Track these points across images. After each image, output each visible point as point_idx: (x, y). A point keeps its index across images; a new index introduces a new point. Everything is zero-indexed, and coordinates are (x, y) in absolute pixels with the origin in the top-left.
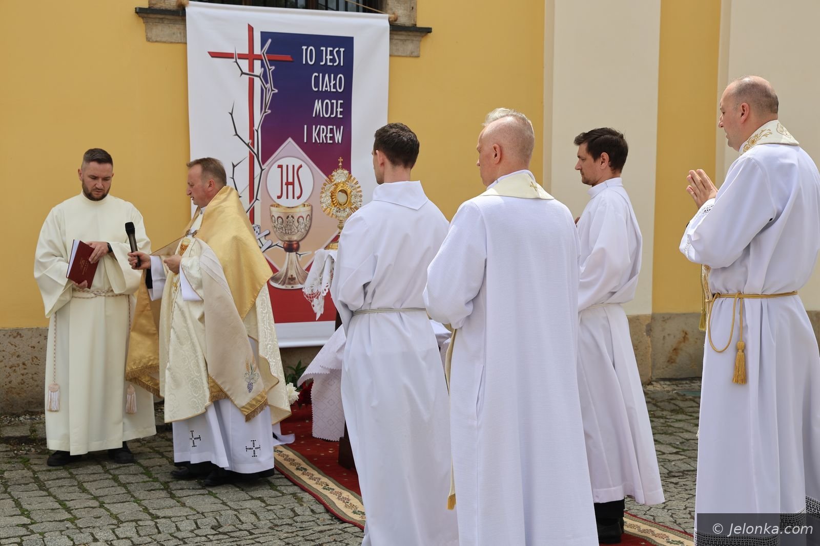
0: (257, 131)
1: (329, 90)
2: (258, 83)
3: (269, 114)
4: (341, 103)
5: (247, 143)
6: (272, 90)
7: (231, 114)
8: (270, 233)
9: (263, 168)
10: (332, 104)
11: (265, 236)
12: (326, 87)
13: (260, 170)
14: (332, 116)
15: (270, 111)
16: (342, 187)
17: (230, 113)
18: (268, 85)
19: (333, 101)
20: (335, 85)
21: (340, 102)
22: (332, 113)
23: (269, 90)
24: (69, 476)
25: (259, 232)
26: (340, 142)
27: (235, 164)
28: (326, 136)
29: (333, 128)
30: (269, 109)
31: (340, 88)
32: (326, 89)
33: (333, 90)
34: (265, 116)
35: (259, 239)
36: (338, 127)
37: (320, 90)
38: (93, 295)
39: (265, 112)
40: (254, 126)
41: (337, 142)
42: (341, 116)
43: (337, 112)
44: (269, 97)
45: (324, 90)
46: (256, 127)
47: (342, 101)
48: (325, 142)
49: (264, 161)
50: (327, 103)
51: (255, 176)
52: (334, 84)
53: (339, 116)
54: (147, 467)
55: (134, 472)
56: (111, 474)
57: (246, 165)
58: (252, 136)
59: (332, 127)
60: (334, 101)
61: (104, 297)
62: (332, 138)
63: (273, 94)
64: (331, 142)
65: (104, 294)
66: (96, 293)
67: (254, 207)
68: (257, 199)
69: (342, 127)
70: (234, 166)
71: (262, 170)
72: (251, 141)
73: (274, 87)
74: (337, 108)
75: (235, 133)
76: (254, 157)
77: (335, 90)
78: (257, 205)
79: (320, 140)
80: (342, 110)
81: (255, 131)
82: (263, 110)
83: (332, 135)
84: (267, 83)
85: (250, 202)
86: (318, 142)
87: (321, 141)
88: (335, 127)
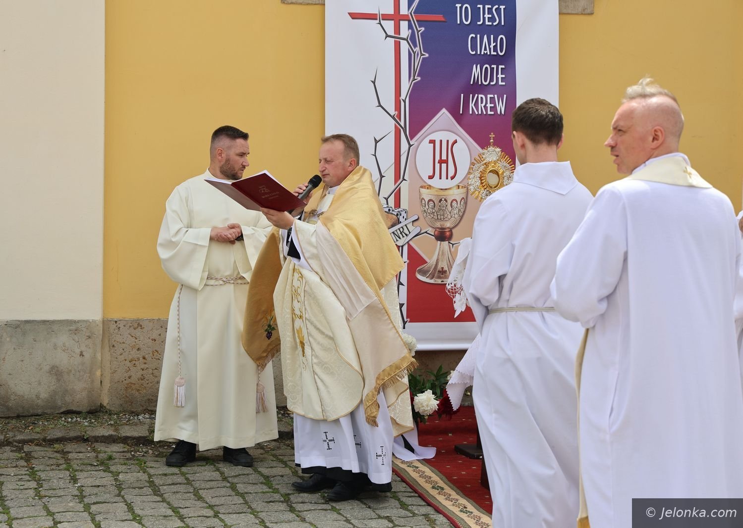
0: (405, 102)
1: (489, 53)
2: (405, 47)
3: (418, 82)
4: (502, 68)
5: (392, 114)
6: (422, 55)
7: (374, 82)
8: (418, 218)
9: (411, 144)
10: (492, 69)
11: (413, 221)
12: (485, 49)
13: (408, 146)
14: (492, 83)
15: (419, 79)
16: (493, 167)
17: (372, 81)
18: (417, 48)
19: (493, 66)
20: (495, 47)
21: (500, 67)
22: (491, 80)
23: (418, 54)
24: (186, 482)
25: (405, 217)
26: (503, 113)
27: (377, 139)
28: (485, 106)
29: (494, 97)
30: (418, 76)
31: (501, 51)
32: (486, 52)
33: (493, 53)
34: (415, 83)
35: (406, 225)
36: (500, 96)
37: (479, 53)
38: (221, 282)
39: (414, 79)
40: (400, 96)
41: (499, 113)
42: (504, 83)
43: (497, 78)
44: (418, 62)
45: (482, 53)
46: (403, 97)
48: (485, 113)
49: (413, 135)
50: (486, 68)
51: (402, 153)
53: (500, 83)
54: (268, 477)
55: (254, 482)
56: (229, 482)
57: (391, 140)
58: (398, 107)
59: (492, 96)
60: (495, 66)
61: (233, 285)
62: (494, 109)
63: (423, 58)
64: (492, 113)
65: (232, 281)
66: (224, 279)
67: (400, 188)
68: (404, 179)
69: (505, 96)
70: (376, 142)
71: (410, 146)
72: (397, 112)
73: (424, 51)
74: (497, 74)
75: (378, 104)
76: (400, 130)
77: (495, 53)
78: (404, 187)
79: (478, 112)
80: (504, 76)
81: (402, 100)
82: (412, 78)
83: (492, 105)
84: (415, 46)
85: (395, 183)
86: (477, 113)
87: (480, 113)
88: (496, 96)
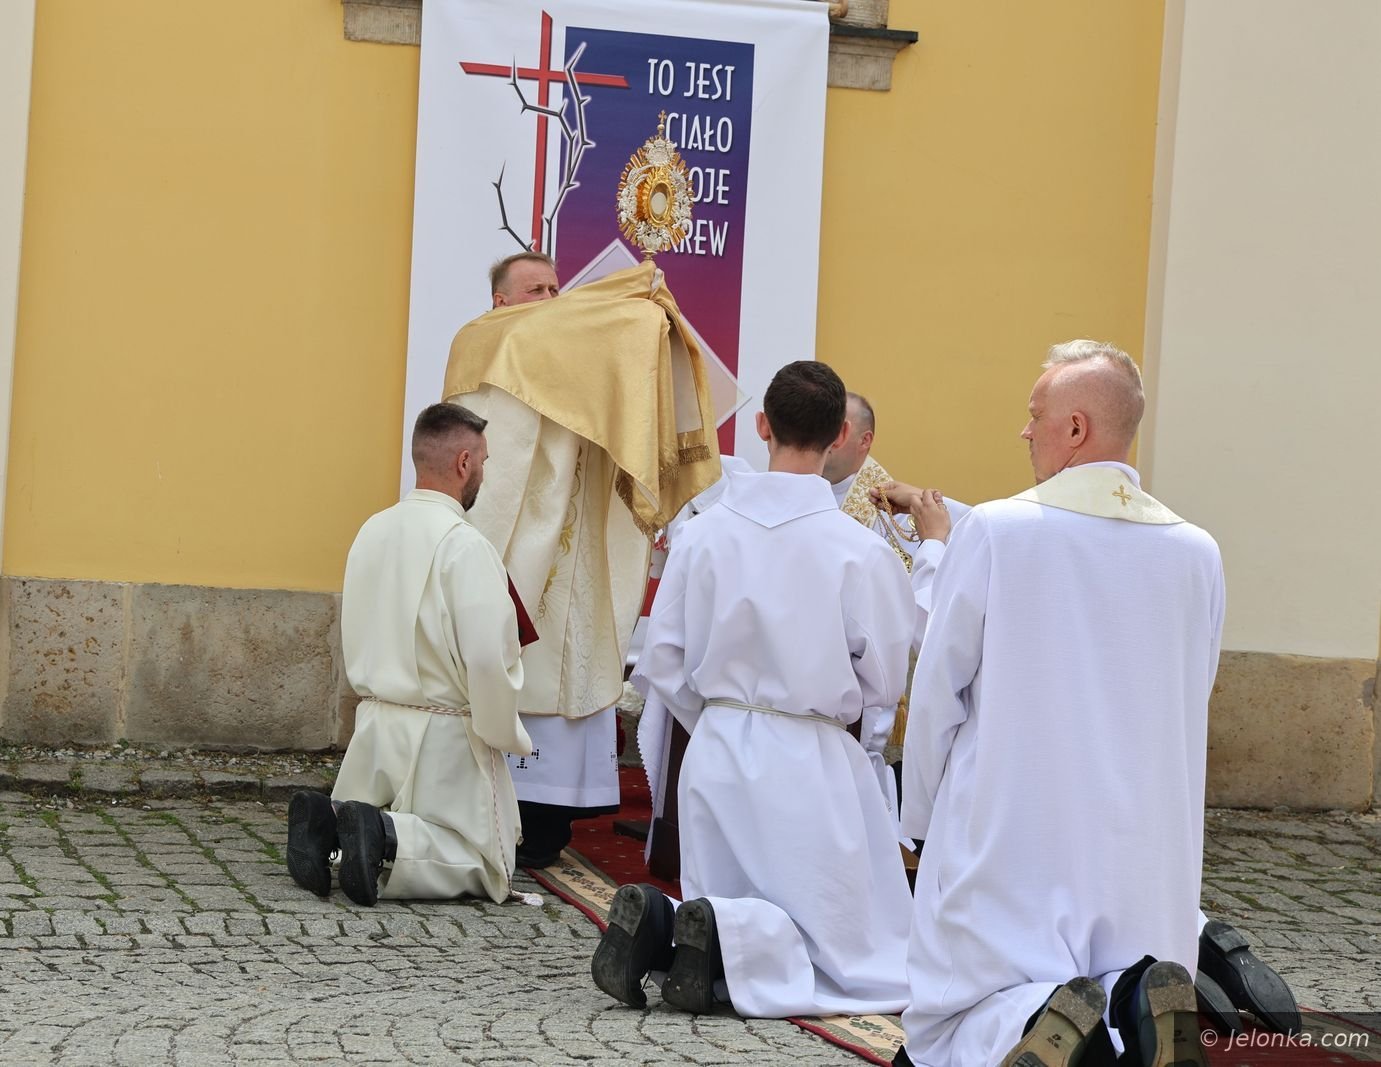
0: (549, 223)
1: (700, 148)
2: (555, 127)
3: (575, 190)
4: (724, 175)
5: (527, 244)
6: (585, 143)
7: (498, 186)
10: (707, 176)
12: (695, 141)
14: (706, 200)
15: (577, 184)
17: (495, 185)
18: (576, 131)
19: (708, 170)
20: (713, 138)
21: (722, 172)
22: (706, 194)
23: (577, 142)
26: (721, 253)
28: (692, 240)
29: (708, 226)
30: (576, 180)
31: (724, 145)
32: (695, 145)
33: (708, 148)
34: (569, 192)
36: (718, 224)
37: (683, 146)
39: (569, 185)
40: (543, 212)
41: (714, 253)
42: (726, 202)
43: (716, 192)
44: (576, 156)
45: (690, 147)
46: (547, 214)
47: (727, 172)
48: (690, 251)
50: (696, 173)
52: (711, 136)
53: (721, 201)
58: (537, 232)
59: (705, 222)
60: (712, 171)
62: (705, 245)
63: (586, 150)
64: (703, 252)
69: (726, 224)
72: (534, 240)
73: (588, 138)
74: (716, 184)
75: (502, 225)
77: (712, 149)
79: (679, 249)
80: (727, 189)
81: (545, 221)
82: (565, 182)
83: (704, 239)
84: (574, 127)
86: (676, 251)
87: (682, 251)
88: (711, 222)
